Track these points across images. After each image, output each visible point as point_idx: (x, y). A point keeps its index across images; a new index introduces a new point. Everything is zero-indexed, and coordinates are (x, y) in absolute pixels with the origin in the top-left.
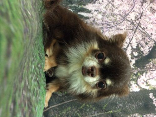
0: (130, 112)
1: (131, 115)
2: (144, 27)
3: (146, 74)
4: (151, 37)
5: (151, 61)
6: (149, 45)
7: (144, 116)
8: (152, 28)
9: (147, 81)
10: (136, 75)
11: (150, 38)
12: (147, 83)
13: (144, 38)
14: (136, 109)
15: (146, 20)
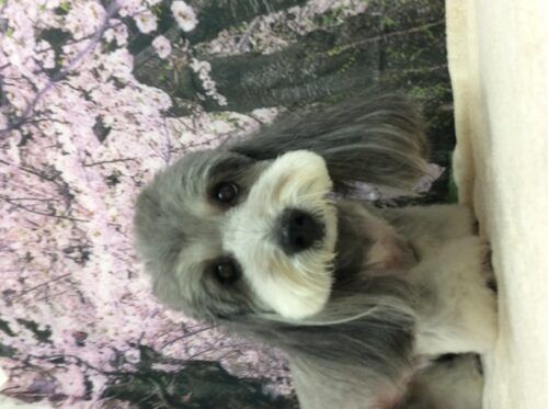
0: (284, 58)
1: (279, 48)
7: (248, 50)
14: (267, 64)
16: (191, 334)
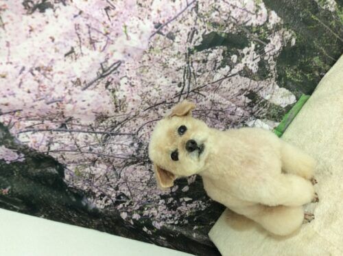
2: (177, 86)
3: (247, 22)
4: (187, 65)
5: (226, 33)
6: (205, 57)
8: (163, 78)
9: (254, 12)
10: (258, 32)
11: (189, 66)
12: (257, 11)
13: (199, 71)
15: (157, 95)
16: (66, 131)
